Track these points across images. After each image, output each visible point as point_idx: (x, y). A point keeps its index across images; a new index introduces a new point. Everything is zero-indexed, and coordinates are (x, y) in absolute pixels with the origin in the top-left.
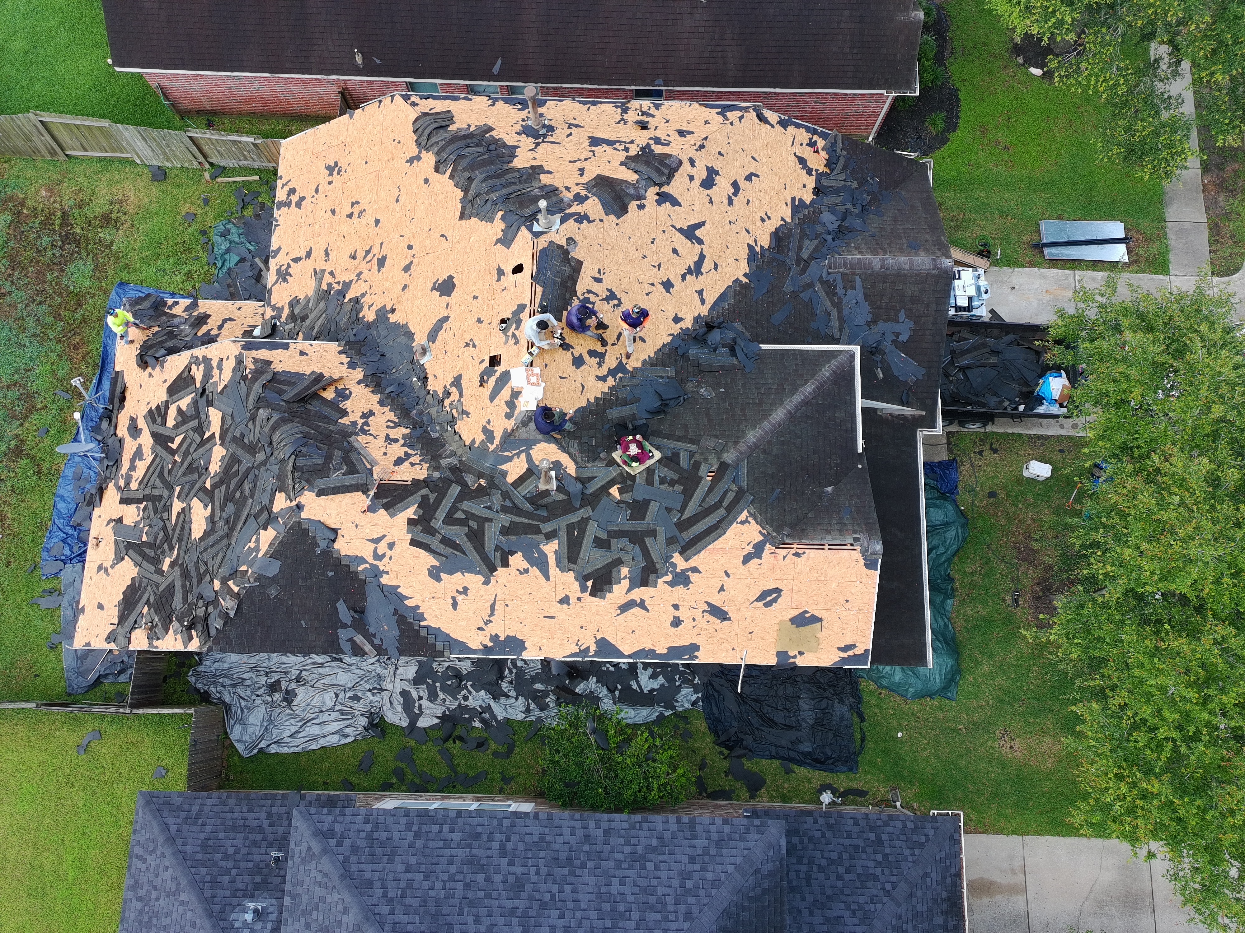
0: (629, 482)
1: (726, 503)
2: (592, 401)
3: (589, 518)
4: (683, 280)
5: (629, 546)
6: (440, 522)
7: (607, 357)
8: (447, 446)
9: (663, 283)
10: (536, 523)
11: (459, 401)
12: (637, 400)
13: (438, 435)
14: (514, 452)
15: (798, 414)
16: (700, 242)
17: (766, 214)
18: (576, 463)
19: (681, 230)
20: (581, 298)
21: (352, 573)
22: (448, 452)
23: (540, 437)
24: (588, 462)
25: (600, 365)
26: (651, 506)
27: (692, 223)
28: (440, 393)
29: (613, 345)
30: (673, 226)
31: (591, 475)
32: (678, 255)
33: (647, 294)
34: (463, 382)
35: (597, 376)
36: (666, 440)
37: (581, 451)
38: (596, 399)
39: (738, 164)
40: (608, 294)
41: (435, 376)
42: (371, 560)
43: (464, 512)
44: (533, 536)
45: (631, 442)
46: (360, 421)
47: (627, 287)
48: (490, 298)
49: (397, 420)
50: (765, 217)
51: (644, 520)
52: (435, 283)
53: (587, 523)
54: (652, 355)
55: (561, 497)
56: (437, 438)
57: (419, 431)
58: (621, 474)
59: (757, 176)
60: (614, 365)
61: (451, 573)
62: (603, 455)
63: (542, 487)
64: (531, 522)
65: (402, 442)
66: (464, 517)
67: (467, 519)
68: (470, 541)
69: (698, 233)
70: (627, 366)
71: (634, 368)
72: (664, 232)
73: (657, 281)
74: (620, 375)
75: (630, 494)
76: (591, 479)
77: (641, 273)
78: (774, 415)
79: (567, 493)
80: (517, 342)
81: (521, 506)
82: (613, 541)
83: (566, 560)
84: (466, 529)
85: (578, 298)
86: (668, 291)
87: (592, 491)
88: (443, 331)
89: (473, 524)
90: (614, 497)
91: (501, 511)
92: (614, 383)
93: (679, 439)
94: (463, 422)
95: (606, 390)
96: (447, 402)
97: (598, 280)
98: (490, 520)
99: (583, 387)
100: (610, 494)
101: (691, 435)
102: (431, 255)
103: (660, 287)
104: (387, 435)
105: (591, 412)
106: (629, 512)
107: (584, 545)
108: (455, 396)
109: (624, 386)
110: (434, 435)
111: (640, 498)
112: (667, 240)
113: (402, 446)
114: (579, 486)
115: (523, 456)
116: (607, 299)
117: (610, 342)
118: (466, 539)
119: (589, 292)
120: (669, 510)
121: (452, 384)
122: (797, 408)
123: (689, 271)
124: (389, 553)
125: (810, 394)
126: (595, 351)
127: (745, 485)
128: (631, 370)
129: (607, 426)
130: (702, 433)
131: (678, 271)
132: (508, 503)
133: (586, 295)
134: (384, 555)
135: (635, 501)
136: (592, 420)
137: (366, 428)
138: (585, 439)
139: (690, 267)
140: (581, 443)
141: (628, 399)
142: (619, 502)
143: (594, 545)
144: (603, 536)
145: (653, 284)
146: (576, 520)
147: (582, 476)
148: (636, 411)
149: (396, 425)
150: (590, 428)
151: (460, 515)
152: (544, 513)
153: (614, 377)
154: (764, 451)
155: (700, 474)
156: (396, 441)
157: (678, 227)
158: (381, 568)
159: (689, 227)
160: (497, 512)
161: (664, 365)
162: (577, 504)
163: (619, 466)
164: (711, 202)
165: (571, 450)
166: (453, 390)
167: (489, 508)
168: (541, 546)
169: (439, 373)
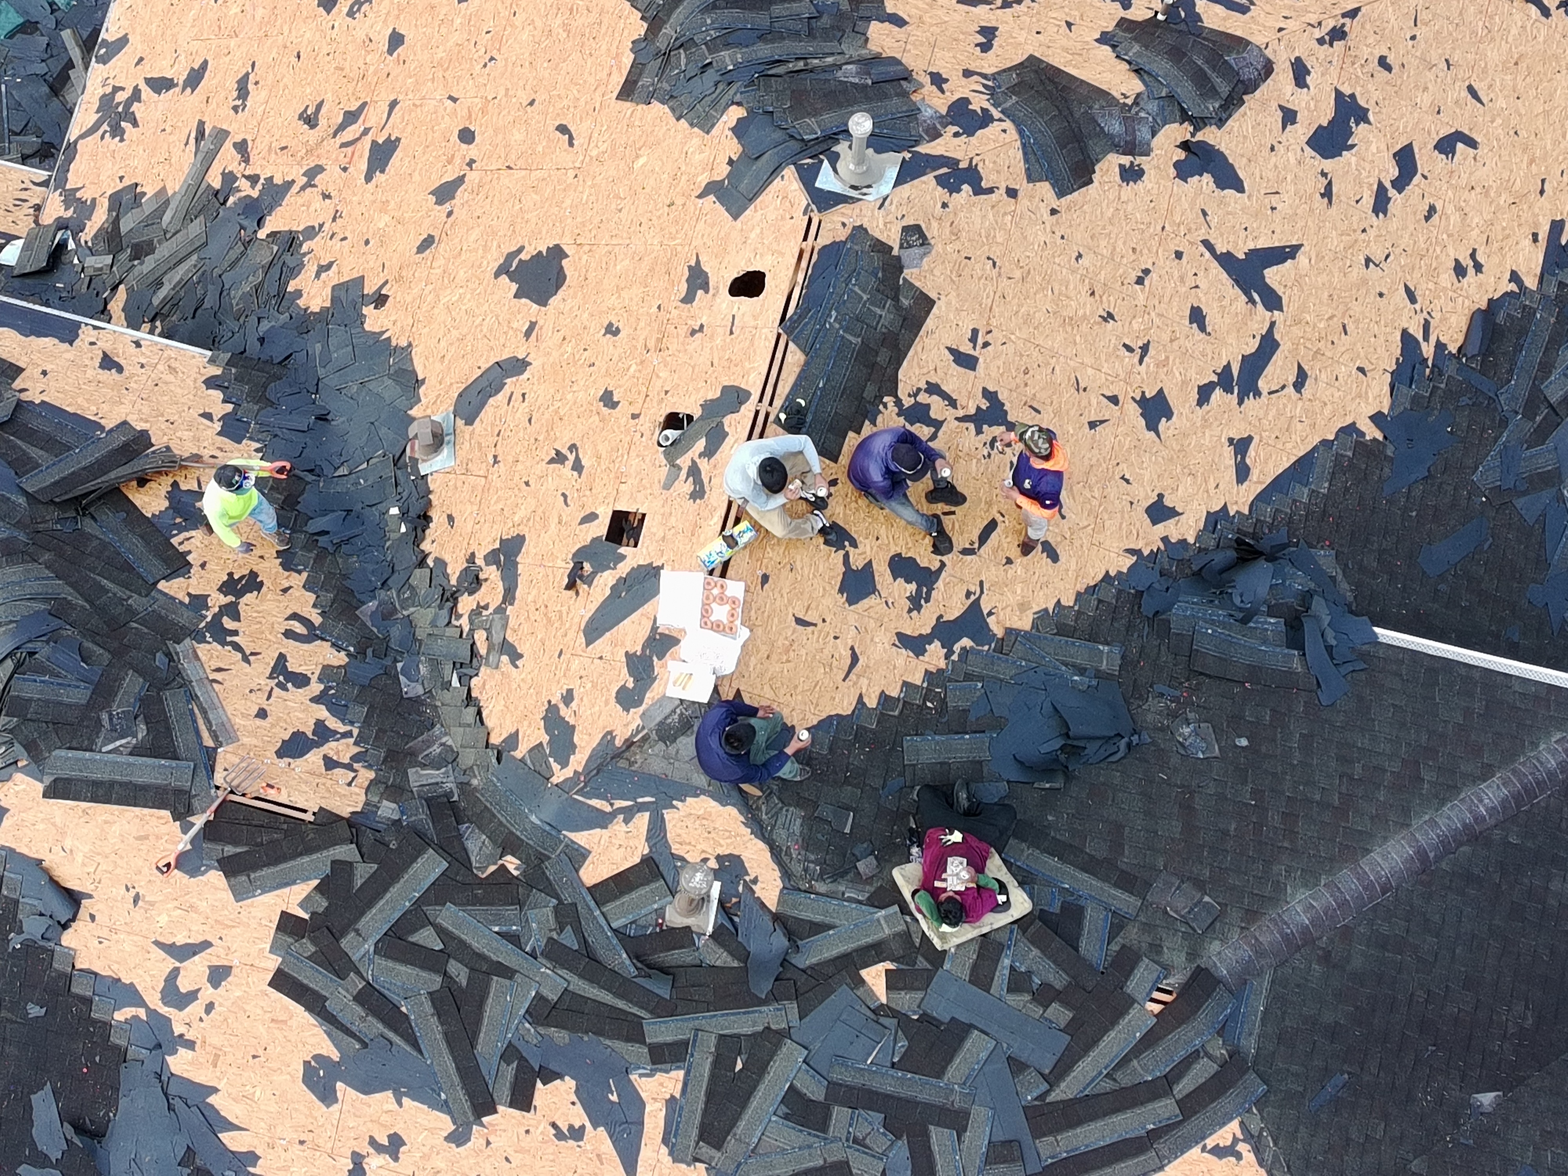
0: (922, 963)
1: (1184, 1087)
2: (872, 702)
3: (785, 1034)
4: (1200, 403)
5: (880, 1141)
6: (369, 946)
7: (940, 584)
8: (437, 730)
9: (1143, 402)
10: (635, 1010)
11: (500, 610)
12: (997, 724)
13: (421, 691)
14: (619, 804)
15: (1444, 865)
16: (1273, 301)
17: (1473, 256)
18: (786, 874)
19: (1226, 260)
20: (907, 402)
21: (95, 1022)
22: (436, 749)
23: (700, 779)
24: (821, 878)
25: (916, 603)
26: (968, 1044)
27: (1262, 244)
28: (454, 571)
29: (966, 552)
30: (1207, 244)
31: (818, 918)
32: (1202, 328)
33: (1092, 425)
34: (523, 562)
35: (899, 635)
36: (1054, 861)
37: (808, 844)
38: (884, 698)
39: (1425, 100)
40: (984, 405)
41: (450, 518)
42: (154, 1000)
43: (442, 932)
44: (619, 1045)
45: (955, 849)
46: (217, 600)
47: (1042, 396)
48: (651, 344)
49: (317, 620)
50: (1468, 263)
51: (939, 1075)
52: (511, 256)
53: (777, 1046)
54: (1068, 600)
55: (721, 958)
56: (416, 701)
57: (371, 668)
58: (906, 936)
59: (1472, 143)
60: (955, 610)
61: (367, 1088)
62: (866, 866)
63: (675, 918)
64: (621, 1004)
65: (316, 688)
66: (439, 946)
67: (445, 954)
68: (439, 1013)
69: (1273, 275)
70: (991, 621)
71: (1009, 631)
72: (1179, 255)
73: (1128, 393)
74: (966, 642)
75: (919, 995)
76: (818, 928)
77: (1088, 360)
78: (1375, 856)
79: (743, 955)
80: (698, 494)
81: (602, 953)
82: (840, 1114)
83: (694, 1133)
84: (436, 981)
85: (898, 403)
86: (1152, 426)
87: (814, 960)
88: (500, 398)
89: (459, 971)
90: (871, 993)
91: (546, 955)
92: (942, 664)
93: (1090, 866)
94: (497, 675)
95: (917, 679)
96: (466, 604)
97: (966, 361)
98: (507, 972)
99: (855, 659)
100: (862, 982)
101: (1127, 860)
102: (517, 174)
103: (1133, 411)
104: (282, 658)
105: (860, 734)
106: (903, 1043)
107: (754, 1103)
108: (492, 592)
109: (968, 677)
110: (411, 689)
111: (942, 1012)
112: (1182, 279)
113: (315, 700)
114: (779, 941)
115: (643, 820)
116: (979, 419)
117: (960, 541)
118: (428, 1008)
119: (933, 389)
120: (1016, 1066)
121: (492, 558)
122: (1447, 847)
123: (1225, 380)
124: (208, 993)
125: (1492, 810)
126: (912, 560)
127: (1250, 1046)
128: (999, 632)
129: (895, 782)
130: (1161, 865)
131: (1192, 374)
132: (569, 939)
133: (923, 398)
134: (192, 996)
135: (926, 1018)
136: (858, 758)
137: (228, 623)
138: (826, 811)
139: (1228, 367)
140: (812, 821)
141: (972, 717)
142: (880, 1011)
143: (784, 1109)
144: (815, 1091)
145: (1114, 400)
146: (747, 1030)
147: (795, 913)
148: (986, 756)
149: (313, 635)
150: (846, 781)
151: (427, 938)
152: (664, 991)
153: (948, 646)
154: (1326, 958)
155: (1131, 987)
156: (301, 681)
157: (1221, 249)
158: (178, 1029)
159: (1253, 253)
160: (533, 955)
161: (1093, 637)
162: (763, 987)
163: (905, 909)
164: (1328, 194)
165: (780, 835)
166: (491, 573)
167: (514, 939)
168: (634, 1077)
169: (465, 514)
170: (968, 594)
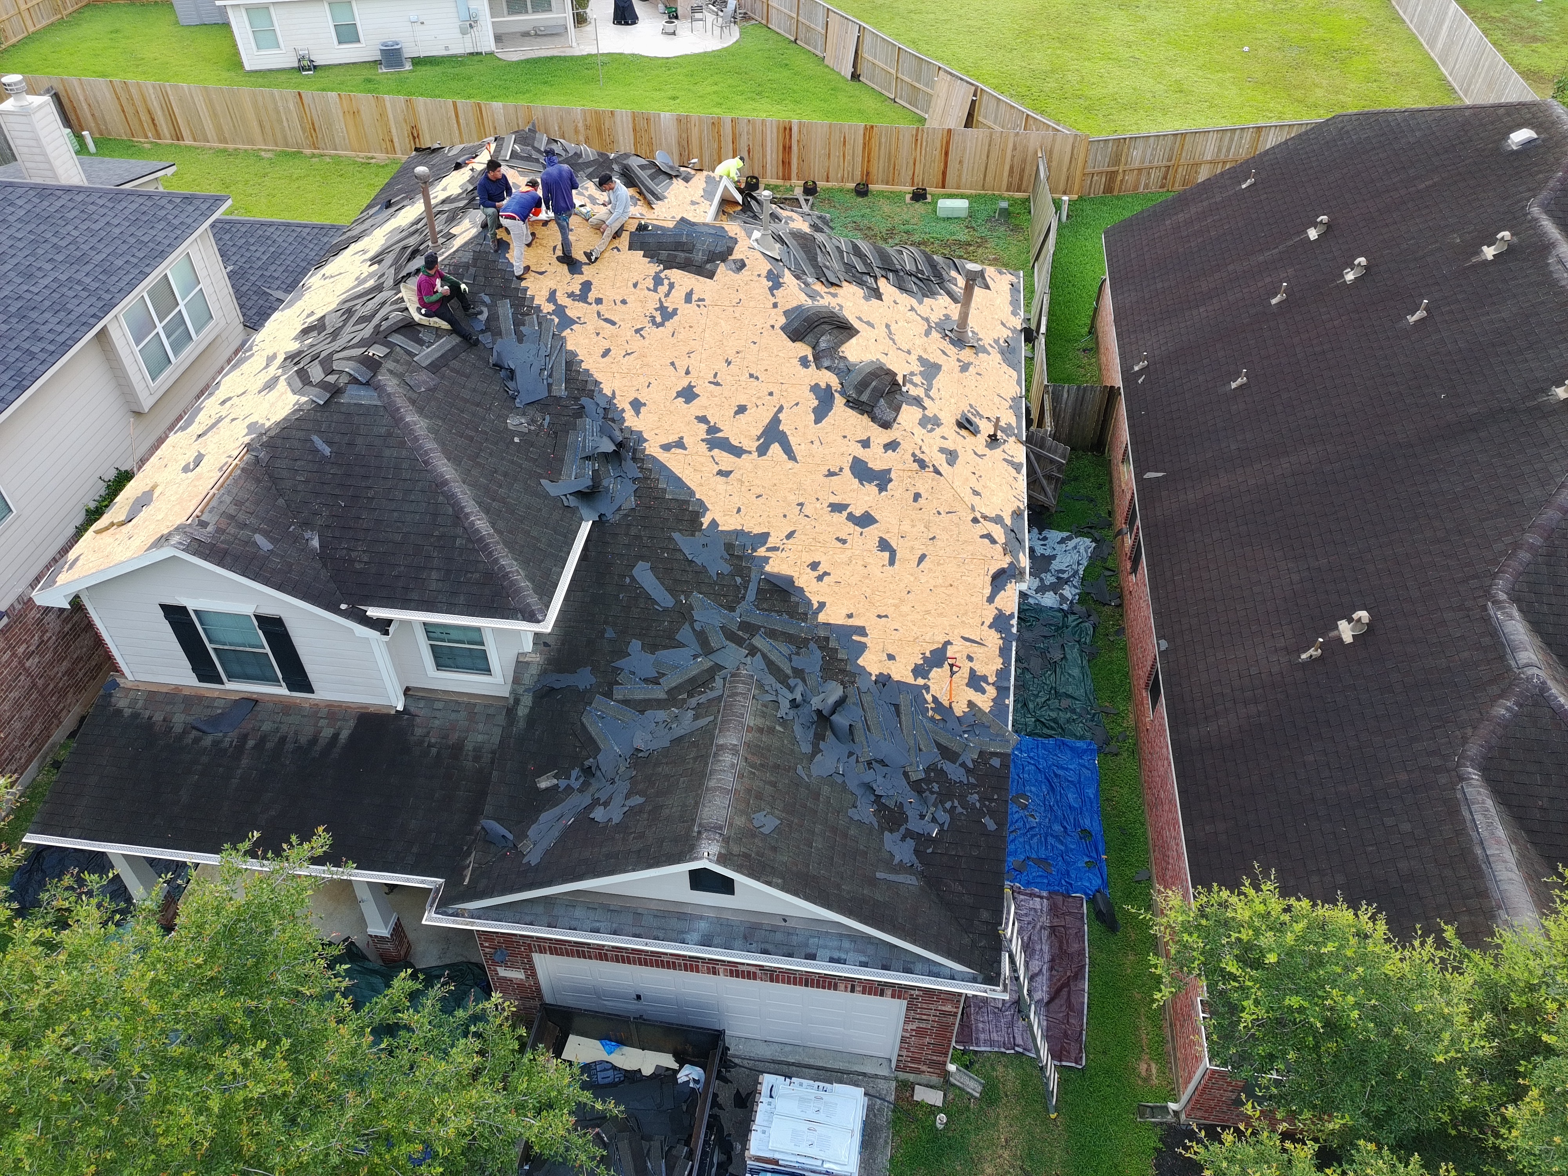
4: (697, 418)
7: (581, 304)
9: (690, 387)
17: (826, 574)
19: (776, 421)
20: (663, 275)
25: (571, 295)
27: (792, 440)
30: (781, 409)
32: (736, 413)
33: (672, 364)
35: (555, 291)
38: (525, 289)
39: (906, 527)
40: (670, 310)
47: (681, 336)
50: (821, 571)
54: (584, 365)
59: (892, 562)
60: (570, 313)
69: (776, 448)
70: (568, 330)
71: (565, 339)
72: (771, 394)
73: (693, 380)
74: (557, 320)
86: (679, 394)
92: (545, 312)
95: (536, 302)
97: (688, 298)
99: (542, 273)
103: (684, 383)
109: (540, 324)
112: (759, 398)
116: (662, 309)
119: (672, 286)
123: (713, 430)
131: (712, 412)
133: (666, 282)
139: (720, 430)
141: (522, 328)
145: (688, 372)
153: (554, 312)
157: (781, 416)
161: (568, 380)
164: (832, 473)
170: (579, 318)
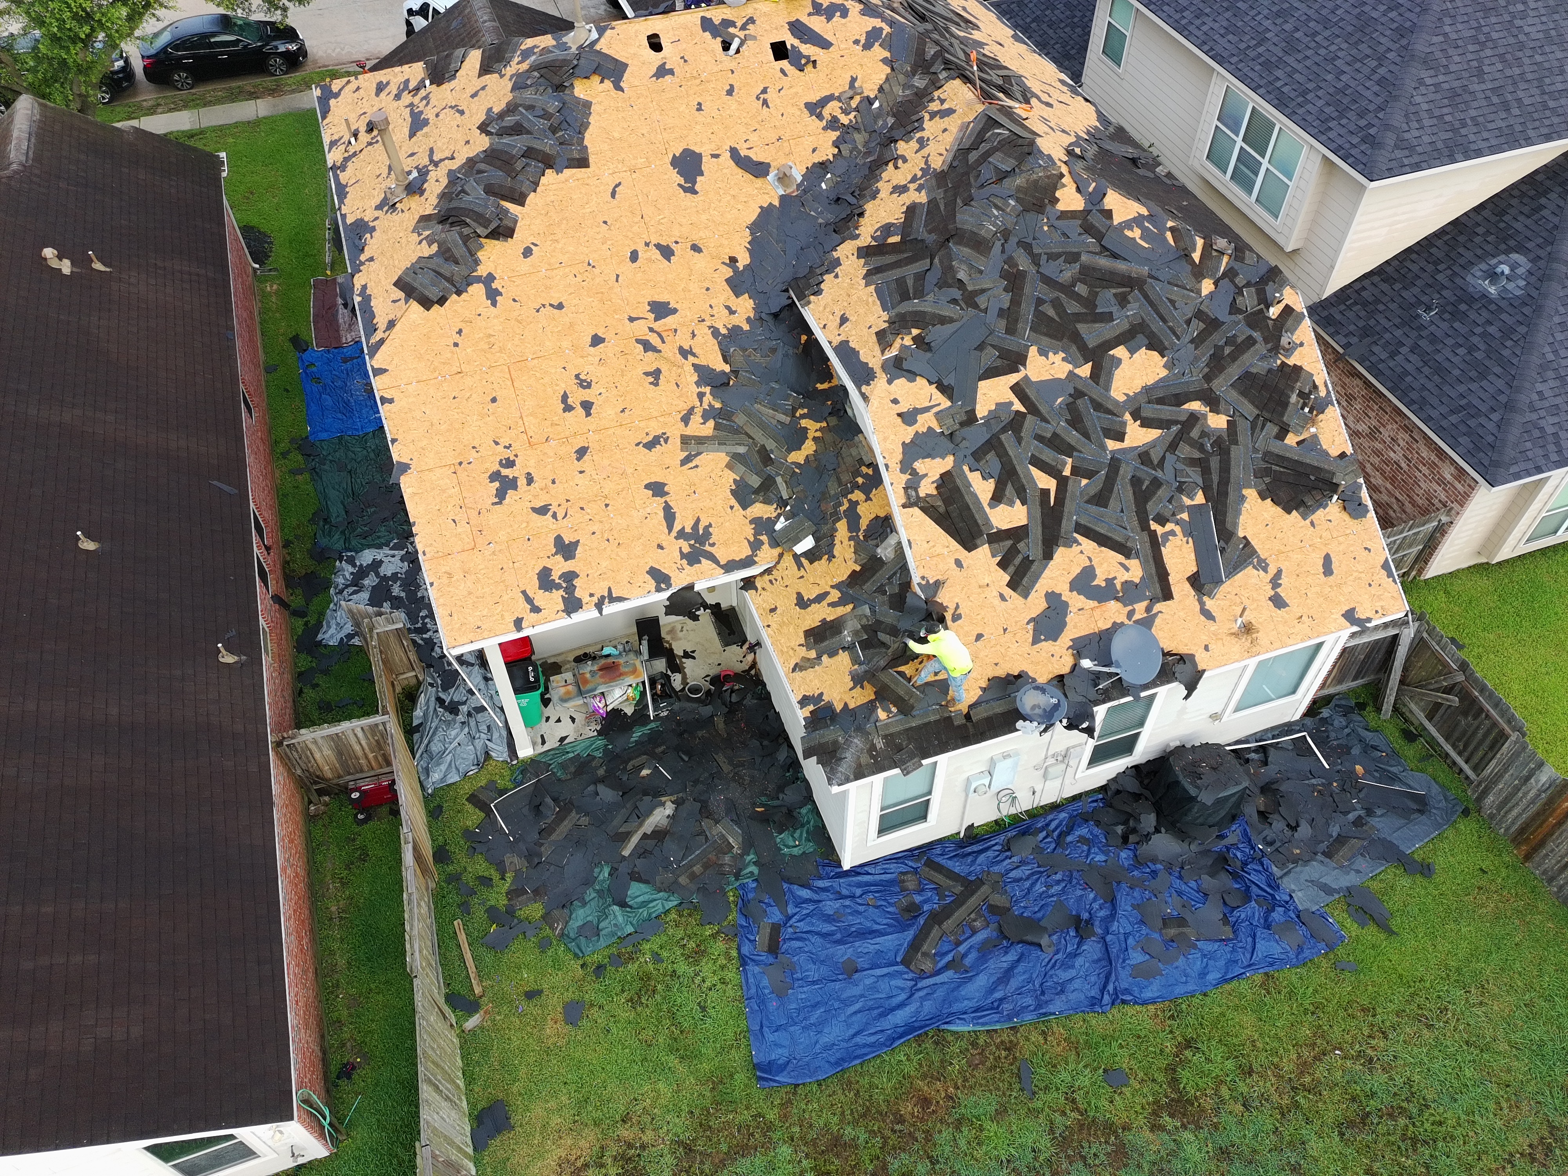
34: (814, 98)
41: (814, 151)
52: (685, 190)
88: (752, 155)
108: (833, 109)
166: (827, 112)
169: (809, 143)
